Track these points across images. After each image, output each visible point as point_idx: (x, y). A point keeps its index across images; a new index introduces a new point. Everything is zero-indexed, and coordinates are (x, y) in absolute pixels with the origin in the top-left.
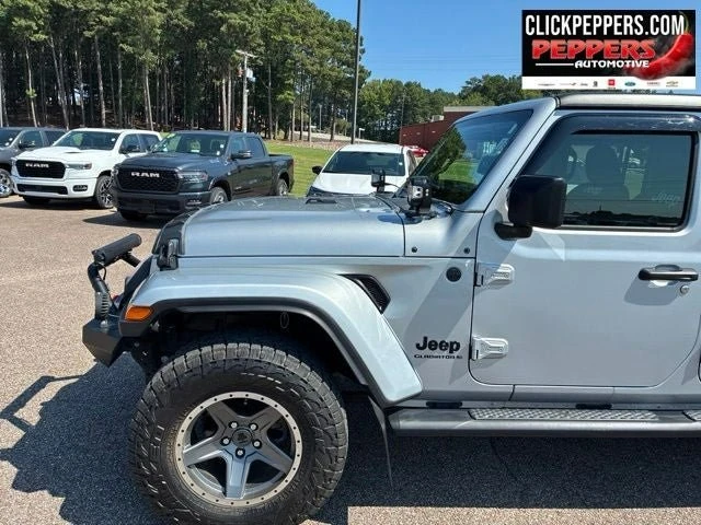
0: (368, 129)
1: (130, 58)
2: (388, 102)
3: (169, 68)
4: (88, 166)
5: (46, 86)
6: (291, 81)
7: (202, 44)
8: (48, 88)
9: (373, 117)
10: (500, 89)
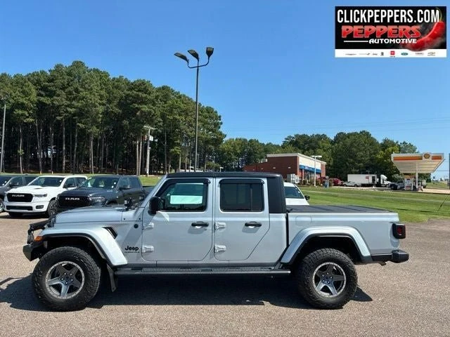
0: (228, 167)
1: (83, 131)
2: (239, 151)
3: (106, 135)
4: (45, 195)
5: (31, 147)
6: (178, 141)
7: (126, 122)
8: (32, 148)
9: (231, 160)
10: (306, 142)
